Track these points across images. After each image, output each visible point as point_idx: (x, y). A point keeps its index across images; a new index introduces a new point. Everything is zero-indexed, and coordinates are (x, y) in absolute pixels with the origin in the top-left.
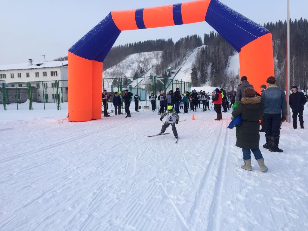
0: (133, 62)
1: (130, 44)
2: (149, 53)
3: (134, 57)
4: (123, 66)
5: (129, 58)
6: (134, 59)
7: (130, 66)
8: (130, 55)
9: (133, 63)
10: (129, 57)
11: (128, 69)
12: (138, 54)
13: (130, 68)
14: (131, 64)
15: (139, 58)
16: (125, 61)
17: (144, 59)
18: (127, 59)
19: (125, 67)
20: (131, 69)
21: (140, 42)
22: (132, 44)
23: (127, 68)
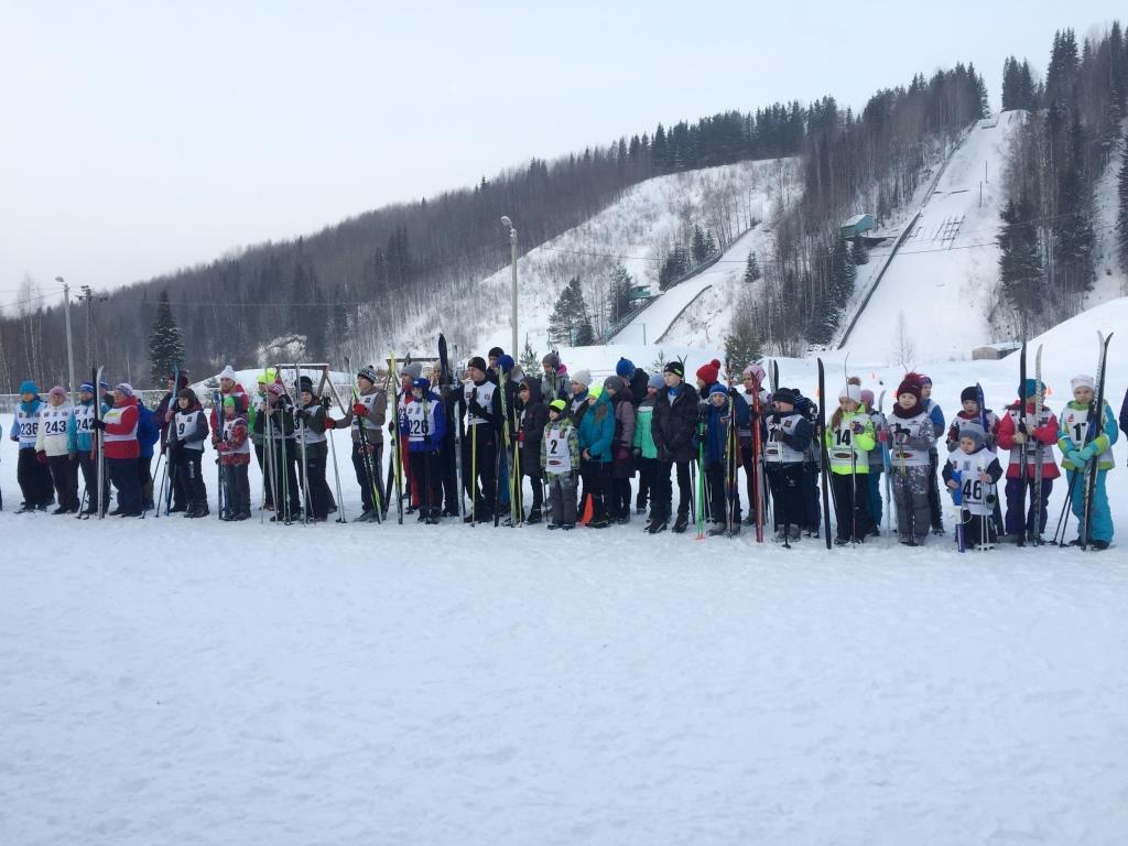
0: (652, 212)
1: (635, 141)
2: (726, 169)
3: (655, 189)
4: (605, 232)
5: (632, 198)
6: (658, 198)
7: (637, 230)
8: (636, 186)
9: (651, 218)
10: (634, 191)
11: (631, 243)
12: (673, 177)
13: (638, 238)
14: (644, 223)
15: (681, 192)
16: (614, 208)
17: (706, 195)
18: (624, 200)
19: (616, 235)
20: (643, 243)
21: (681, 128)
22: (645, 138)
23: (625, 239)
